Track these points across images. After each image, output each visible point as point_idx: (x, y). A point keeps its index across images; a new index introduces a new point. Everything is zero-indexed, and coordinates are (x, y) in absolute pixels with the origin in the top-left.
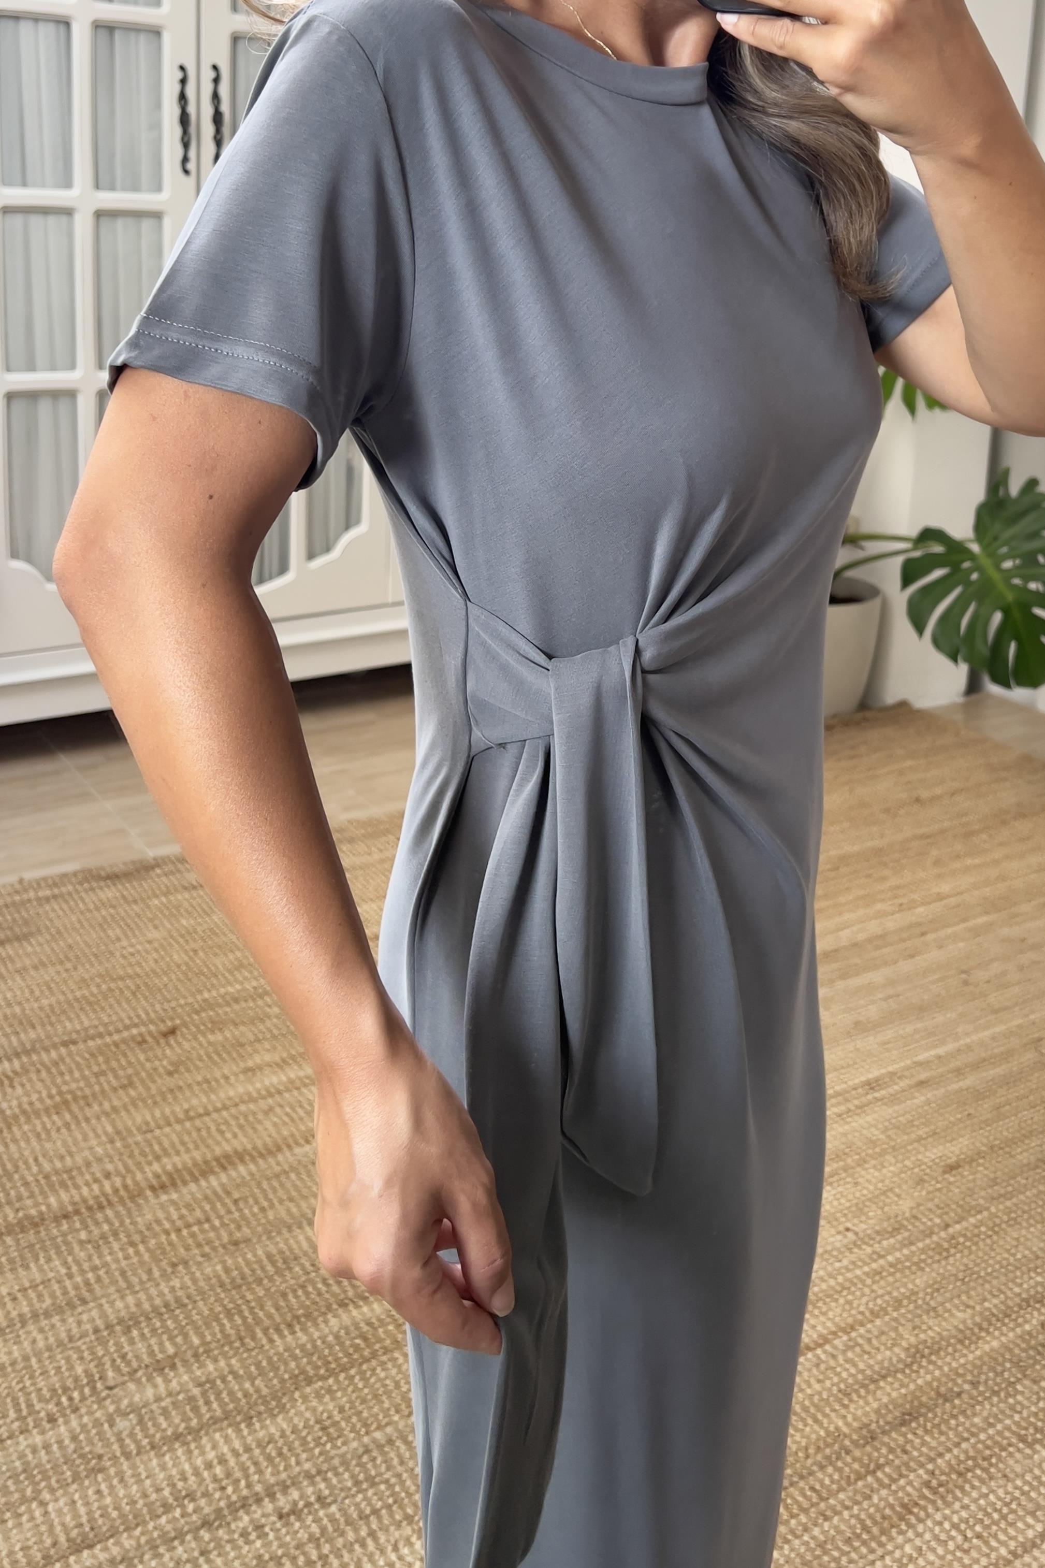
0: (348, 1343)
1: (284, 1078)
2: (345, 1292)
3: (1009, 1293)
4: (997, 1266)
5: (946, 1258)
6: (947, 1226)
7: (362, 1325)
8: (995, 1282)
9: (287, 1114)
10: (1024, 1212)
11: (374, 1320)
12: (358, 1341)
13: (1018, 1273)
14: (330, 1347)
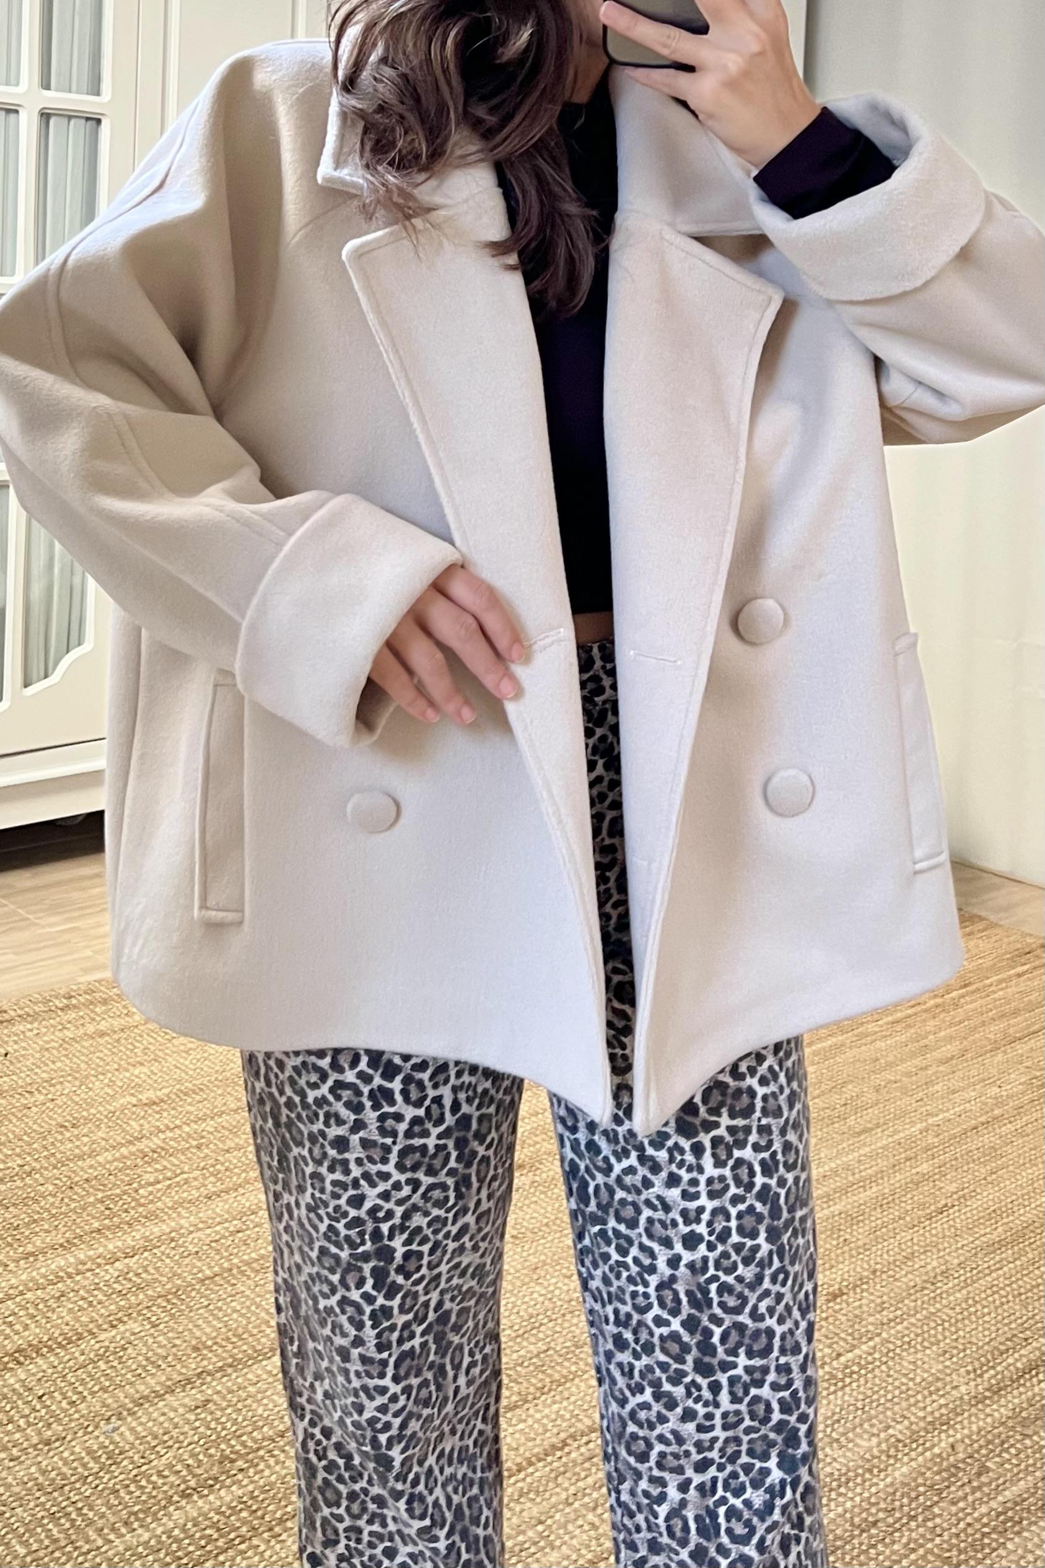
0: (198, 1535)
1: (72, 1260)
2: (185, 1482)
3: (913, 1419)
4: (897, 1392)
5: (842, 1388)
6: (839, 1355)
7: (212, 1514)
8: (896, 1408)
9: (83, 1298)
10: (917, 1335)
11: (223, 1509)
12: (208, 1532)
13: (919, 1397)
14: (178, 1541)
